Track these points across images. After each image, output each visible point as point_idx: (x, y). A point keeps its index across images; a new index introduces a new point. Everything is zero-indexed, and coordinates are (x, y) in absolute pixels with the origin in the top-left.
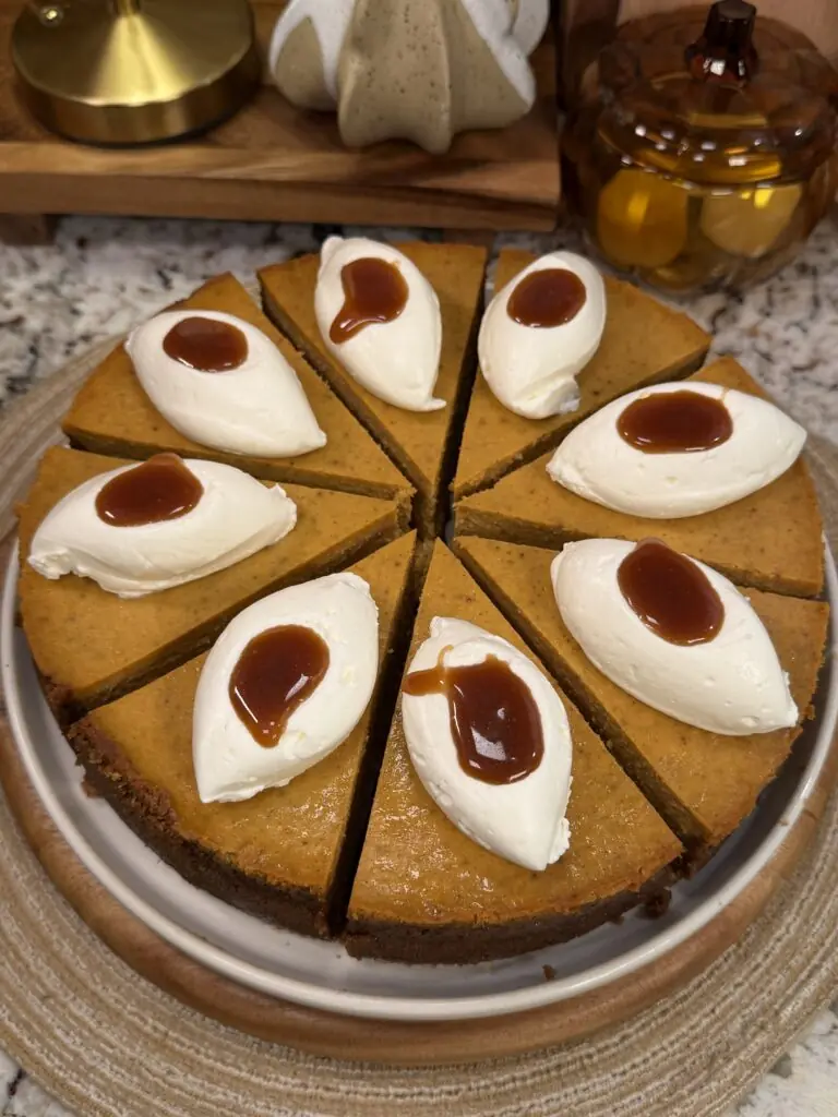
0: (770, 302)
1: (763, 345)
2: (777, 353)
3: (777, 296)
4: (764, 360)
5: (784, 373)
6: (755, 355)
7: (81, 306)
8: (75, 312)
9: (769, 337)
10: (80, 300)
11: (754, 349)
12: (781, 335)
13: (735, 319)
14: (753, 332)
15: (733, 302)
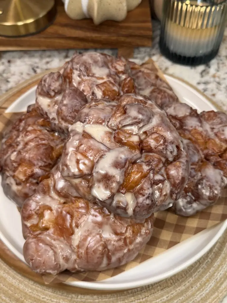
0: (219, 67)
1: (217, 79)
2: (222, 82)
3: (221, 65)
4: (218, 85)
5: (224, 88)
6: (215, 83)
7: (9, 80)
8: (8, 82)
9: (219, 77)
10: (9, 78)
11: (215, 81)
12: (222, 76)
13: (208, 73)
14: (214, 76)
15: (207, 68)
